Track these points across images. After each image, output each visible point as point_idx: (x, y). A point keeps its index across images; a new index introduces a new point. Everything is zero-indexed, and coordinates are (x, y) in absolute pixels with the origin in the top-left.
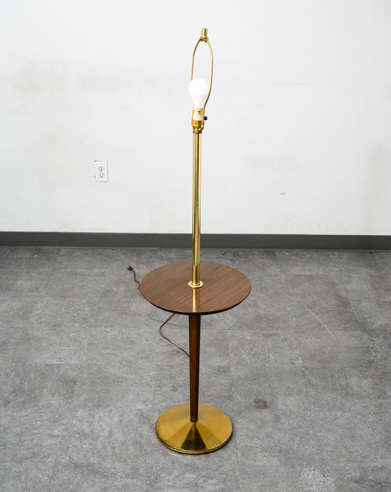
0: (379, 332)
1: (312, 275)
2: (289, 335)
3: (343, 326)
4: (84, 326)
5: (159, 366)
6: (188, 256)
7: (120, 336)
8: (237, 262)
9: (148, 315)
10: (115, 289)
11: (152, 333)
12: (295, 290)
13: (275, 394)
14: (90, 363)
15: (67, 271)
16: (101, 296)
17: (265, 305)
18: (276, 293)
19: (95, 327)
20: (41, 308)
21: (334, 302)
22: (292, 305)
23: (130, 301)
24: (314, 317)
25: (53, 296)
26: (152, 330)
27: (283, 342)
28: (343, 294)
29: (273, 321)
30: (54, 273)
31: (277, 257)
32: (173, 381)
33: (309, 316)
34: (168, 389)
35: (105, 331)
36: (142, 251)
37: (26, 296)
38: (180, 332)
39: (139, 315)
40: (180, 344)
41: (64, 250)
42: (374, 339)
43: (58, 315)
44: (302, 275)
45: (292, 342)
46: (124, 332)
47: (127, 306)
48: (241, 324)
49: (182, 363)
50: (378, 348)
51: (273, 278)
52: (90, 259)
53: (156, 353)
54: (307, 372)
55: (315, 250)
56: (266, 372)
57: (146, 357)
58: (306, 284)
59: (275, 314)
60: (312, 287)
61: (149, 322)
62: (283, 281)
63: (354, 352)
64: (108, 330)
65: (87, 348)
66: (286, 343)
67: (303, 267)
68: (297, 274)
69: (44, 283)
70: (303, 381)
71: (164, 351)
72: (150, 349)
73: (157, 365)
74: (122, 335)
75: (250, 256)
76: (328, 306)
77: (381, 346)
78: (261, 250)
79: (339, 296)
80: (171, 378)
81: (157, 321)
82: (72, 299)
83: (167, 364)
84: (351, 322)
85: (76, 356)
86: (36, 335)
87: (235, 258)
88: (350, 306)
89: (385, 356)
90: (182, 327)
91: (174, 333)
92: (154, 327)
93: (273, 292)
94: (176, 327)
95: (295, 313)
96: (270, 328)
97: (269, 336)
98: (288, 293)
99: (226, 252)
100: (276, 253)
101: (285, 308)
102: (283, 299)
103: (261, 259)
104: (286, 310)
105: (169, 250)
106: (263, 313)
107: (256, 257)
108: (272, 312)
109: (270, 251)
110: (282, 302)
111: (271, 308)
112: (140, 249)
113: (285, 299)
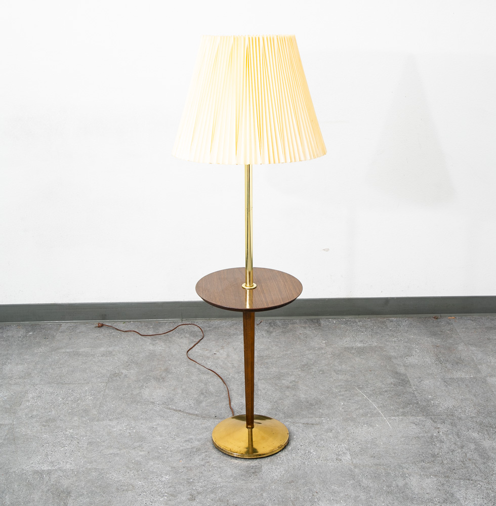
0: (445, 416)
1: (364, 347)
2: (335, 424)
3: (401, 410)
4: (84, 419)
5: (174, 467)
6: (215, 328)
7: (128, 431)
8: (274, 334)
9: (163, 404)
10: (124, 371)
11: (167, 426)
12: (344, 366)
13: (316, 500)
14: (89, 467)
15: (68, 350)
16: (107, 381)
17: (307, 386)
18: (321, 371)
19: (98, 420)
20: (33, 398)
21: (390, 380)
22: (339, 386)
23: (142, 386)
24: (366, 399)
25: (49, 383)
26: (167, 423)
27: (327, 432)
28: (402, 370)
29: (316, 407)
30: (51, 354)
31: (322, 325)
32: (191, 487)
33: (360, 398)
34: (184, 498)
35: (110, 425)
36: (160, 323)
37: (16, 384)
38: (201, 424)
39: (153, 403)
40: (201, 438)
41: (65, 325)
42: (439, 426)
43: (53, 406)
44: (352, 347)
45: (338, 432)
46: (133, 425)
47: (138, 392)
49: (203, 463)
50: (444, 437)
51: (317, 352)
52: (96, 335)
53: (171, 451)
54: (356, 470)
55: (367, 316)
56: (306, 473)
57: (158, 457)
58: (357, 359)
59: (319, 397)
60: (364, 362)
61: (164, 412)
62: (329, 356)
63: (414, 443)
64: (114, 423)
65: (87, 448)
66: (331, 434)
67: (354, 337)
68: (347, 346)
69: (39, 366)
70: (351, 482)
71: (181, 448)
72: (164, 446)
73: (172, 467)
74: (130, 430)
75: (290, 326)
76: (383, 386)
77: (447, 435)
78: (303, 318)
79: (397, 373)
80: (189, 483)
81: (175, 410)
82: (72, 386)
83: (183, 466)
84: (411, 405)
85: (72, 459)
86: (24, 433)
87: (271, 329)
88: (410, 385)
89: (452, 448)
90: (204, 417)
91: (194, 424)
92: (169, 419)
93: (316, 370)
94: (197, 417)
95: (343, 395)
96: (312, 416)
97: (311, 425)
98: (335, 371)
99: (261, 322)
100: (321, 321)
101: (331, 390)
102: (328, 378)
103: (303, 329)
104: (332, 392)
105: (192, 322)
106: (303, 396)
107: (298, 327)
108: (315, 395)
109: (315, 319)
110: (328, 382)
111: (314, 390)
112: (157, 321)
113: (331, 379)
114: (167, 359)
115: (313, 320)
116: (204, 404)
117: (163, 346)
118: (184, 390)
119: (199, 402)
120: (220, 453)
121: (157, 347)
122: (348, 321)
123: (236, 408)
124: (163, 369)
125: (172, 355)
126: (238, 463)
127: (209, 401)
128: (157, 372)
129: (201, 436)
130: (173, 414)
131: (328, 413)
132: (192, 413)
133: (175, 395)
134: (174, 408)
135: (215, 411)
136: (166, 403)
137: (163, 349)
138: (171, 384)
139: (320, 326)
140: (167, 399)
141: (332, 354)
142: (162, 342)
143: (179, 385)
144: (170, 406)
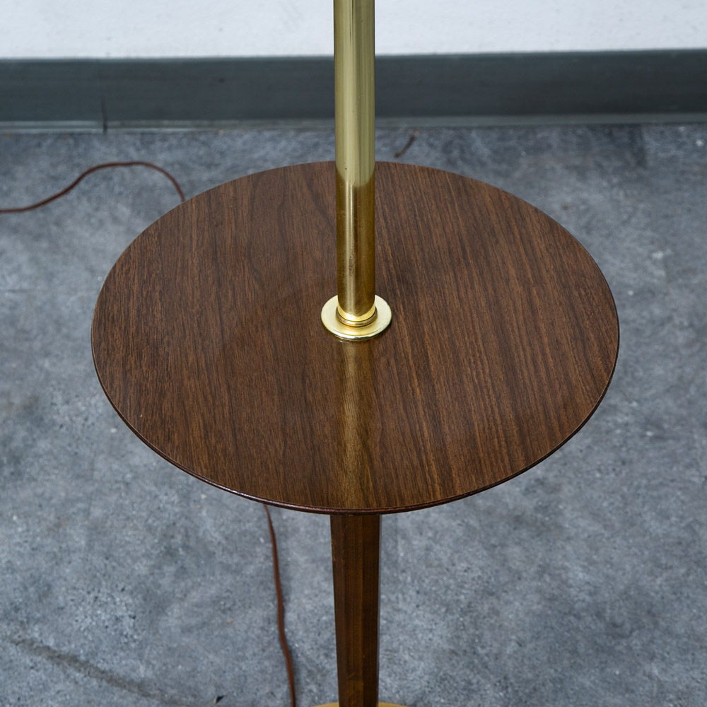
9: (6, 616)
17: (595, 517)
29: (636, 643)
31: (651, 163)
36: (18, 138)
48: (470, 666)
59: (645, 581)
61: (9, 667)
62: (680, 338)
78: (573, 120)
90: (172, 700)
93: (629, 419)
94: (144, 702)
99: (412, 139)
100: (646, 138)
101: (694, 541)
102: (681, 469)
103: (573, 180)
104: (700, 553)
105: (143, 134)
106: (581, 575)
107: (553, 169)
108: (628, 567)
109: (621, 126)
110: (679, 493)
111: (625, 538)
112: (7, 131)
113: (693, 471)
114: (37, 345)
115: (616, 133)
116: (173, 619)
117: (27, 270)
118: (96, 530)
123: (306, 646)
124: (17, 400)
125: (59, 324)
127: (195, 596)
130: (44, 678)
131: (687, 687)
132: (121, 672)
133: (57, 560)
134: (51, 643)
135: (217, 660)
136: (17, 609)
137: (25, 285)
138: (47, 495)
139: (641, 162)
140: (26, 588)
141: (691, 325)
142: (20, 246)
143: (78, 500)
144: (35, 632)
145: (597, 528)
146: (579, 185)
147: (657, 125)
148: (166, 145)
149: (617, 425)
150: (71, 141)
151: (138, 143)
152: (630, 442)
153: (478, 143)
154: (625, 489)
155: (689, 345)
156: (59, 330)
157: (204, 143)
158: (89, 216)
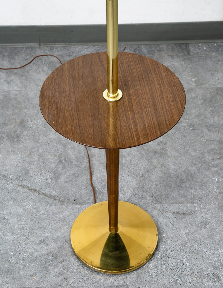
2: (209, 214)
11: (20, 216)
12: (216, 118)
22: (212, 150)
26: (20, 211)
27: (201, 228)
29: (187, 184)
31: (191, 54)
36: (16, 48)
38: (59, 213)
39: (5, 177)
40: (58, 237)
45: (214, 229)
48: (143, 191)
53: (23, 260)
57: (9, 270)
59: (190, 168)
61: (18, 192)
62: (200, 102)
66: (205, 231)
68: (219, 86)
71: (35, 254)
72: (16, 251)
78: (170, 42)
90: (62, 201)
91: (51, 213)
92: (23, 204)
93: (186, 124)
94: (55, 201)
95: (216, 166)
96: (183, 200)
97: (182, 215)
98: (206, 126)
99: (125, 48)
100: (190, 47)
101: (203, 157)
102: (200, 138)
103: (170, 59)
104: (205, 160)
105: (50, 47)
106: (172, 167)
107: (164, 56)
108: (185, 164)
109: (183, 44)
110: (199, 144)
111: (184, 157)
112: (13, 46)
113: (203, 138)
114: (23, 106)
115: (182, 46)
116: (62, 179)
117: (19, 85)
118: (40, 156)
119: (57, 176)
120: (80, 262)
121: (12, 87)
122: (220, 46)
123: (98, 186)
124: (18, 121)
125: (28, 100)
126: (100, 280)
127: (68, 173)
128: (12, 126)
129: (58, 234)
130: (27, 195)
131: (201, 196)
132: (48, 193)
133: (30, 163)
134: (29, 186)
135: (74, 190)
136: (20, 177)
137: (19, 89)
138: (27, 146)
139: (189, 54)
140: (22, 171)
141: (203, 99)
142: (17, 78)
143: (35, 148)
144: (25, 183)
145: (177, 154)
146: (172, 60)
147: (193, 43)
148: (57, 50)
149: (182, 126)
150: (31, 49)
151: (49, 50)
152: (186, 131)
153: (144, 49)
154: (184, 143)
155: (202, 104)
156: (29, 101)
157: (67, 50)
158: (36, 70)
